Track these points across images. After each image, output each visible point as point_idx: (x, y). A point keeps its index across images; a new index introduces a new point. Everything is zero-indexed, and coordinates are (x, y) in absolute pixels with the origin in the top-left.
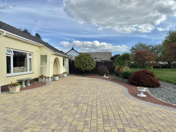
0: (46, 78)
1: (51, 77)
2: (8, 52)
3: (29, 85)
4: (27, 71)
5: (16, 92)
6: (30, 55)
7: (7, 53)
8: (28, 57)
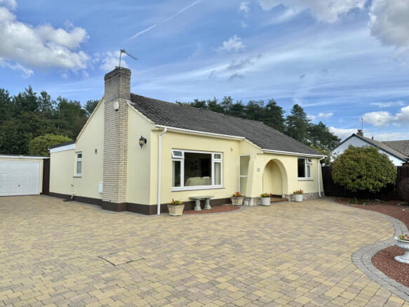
0: (245, 198)
1: (254, 198)
2: (175, 155)
3: (209, 207)
4: (211, 184)
5: (176, 214)
6: (218, 156)
7: (174, 157)
8: (214, 160)
